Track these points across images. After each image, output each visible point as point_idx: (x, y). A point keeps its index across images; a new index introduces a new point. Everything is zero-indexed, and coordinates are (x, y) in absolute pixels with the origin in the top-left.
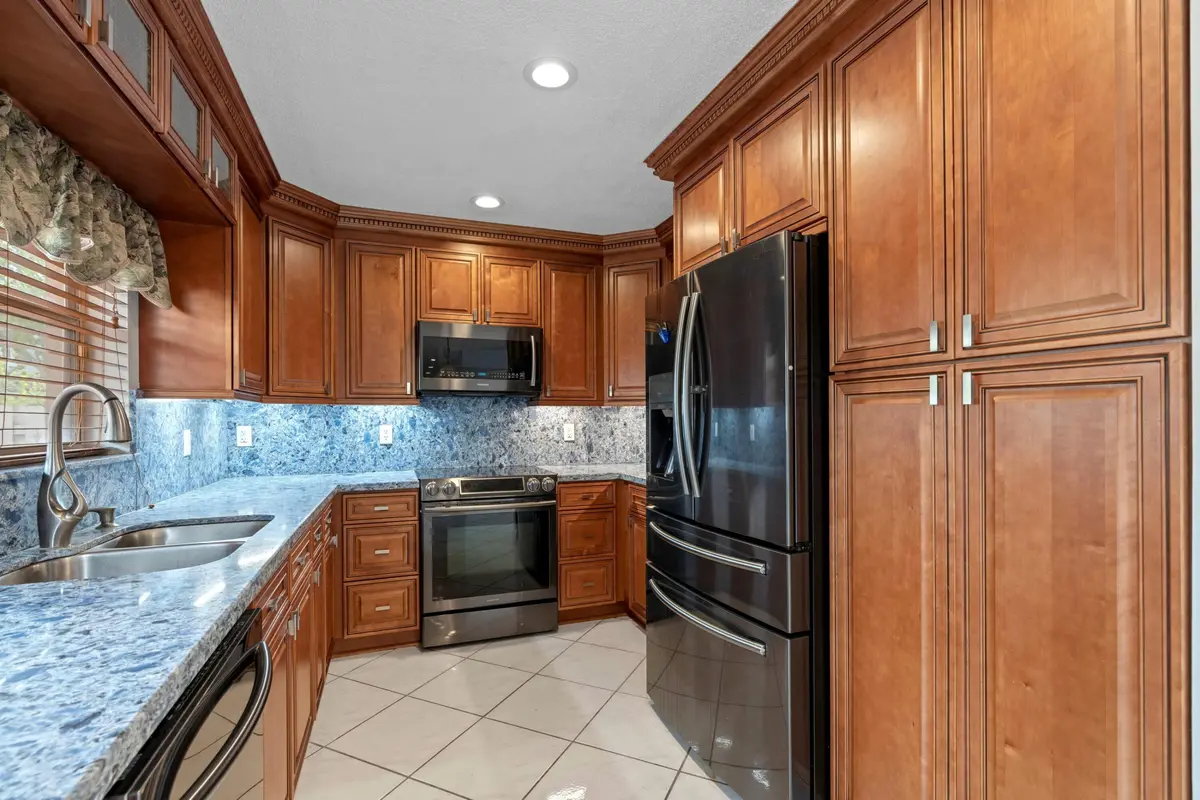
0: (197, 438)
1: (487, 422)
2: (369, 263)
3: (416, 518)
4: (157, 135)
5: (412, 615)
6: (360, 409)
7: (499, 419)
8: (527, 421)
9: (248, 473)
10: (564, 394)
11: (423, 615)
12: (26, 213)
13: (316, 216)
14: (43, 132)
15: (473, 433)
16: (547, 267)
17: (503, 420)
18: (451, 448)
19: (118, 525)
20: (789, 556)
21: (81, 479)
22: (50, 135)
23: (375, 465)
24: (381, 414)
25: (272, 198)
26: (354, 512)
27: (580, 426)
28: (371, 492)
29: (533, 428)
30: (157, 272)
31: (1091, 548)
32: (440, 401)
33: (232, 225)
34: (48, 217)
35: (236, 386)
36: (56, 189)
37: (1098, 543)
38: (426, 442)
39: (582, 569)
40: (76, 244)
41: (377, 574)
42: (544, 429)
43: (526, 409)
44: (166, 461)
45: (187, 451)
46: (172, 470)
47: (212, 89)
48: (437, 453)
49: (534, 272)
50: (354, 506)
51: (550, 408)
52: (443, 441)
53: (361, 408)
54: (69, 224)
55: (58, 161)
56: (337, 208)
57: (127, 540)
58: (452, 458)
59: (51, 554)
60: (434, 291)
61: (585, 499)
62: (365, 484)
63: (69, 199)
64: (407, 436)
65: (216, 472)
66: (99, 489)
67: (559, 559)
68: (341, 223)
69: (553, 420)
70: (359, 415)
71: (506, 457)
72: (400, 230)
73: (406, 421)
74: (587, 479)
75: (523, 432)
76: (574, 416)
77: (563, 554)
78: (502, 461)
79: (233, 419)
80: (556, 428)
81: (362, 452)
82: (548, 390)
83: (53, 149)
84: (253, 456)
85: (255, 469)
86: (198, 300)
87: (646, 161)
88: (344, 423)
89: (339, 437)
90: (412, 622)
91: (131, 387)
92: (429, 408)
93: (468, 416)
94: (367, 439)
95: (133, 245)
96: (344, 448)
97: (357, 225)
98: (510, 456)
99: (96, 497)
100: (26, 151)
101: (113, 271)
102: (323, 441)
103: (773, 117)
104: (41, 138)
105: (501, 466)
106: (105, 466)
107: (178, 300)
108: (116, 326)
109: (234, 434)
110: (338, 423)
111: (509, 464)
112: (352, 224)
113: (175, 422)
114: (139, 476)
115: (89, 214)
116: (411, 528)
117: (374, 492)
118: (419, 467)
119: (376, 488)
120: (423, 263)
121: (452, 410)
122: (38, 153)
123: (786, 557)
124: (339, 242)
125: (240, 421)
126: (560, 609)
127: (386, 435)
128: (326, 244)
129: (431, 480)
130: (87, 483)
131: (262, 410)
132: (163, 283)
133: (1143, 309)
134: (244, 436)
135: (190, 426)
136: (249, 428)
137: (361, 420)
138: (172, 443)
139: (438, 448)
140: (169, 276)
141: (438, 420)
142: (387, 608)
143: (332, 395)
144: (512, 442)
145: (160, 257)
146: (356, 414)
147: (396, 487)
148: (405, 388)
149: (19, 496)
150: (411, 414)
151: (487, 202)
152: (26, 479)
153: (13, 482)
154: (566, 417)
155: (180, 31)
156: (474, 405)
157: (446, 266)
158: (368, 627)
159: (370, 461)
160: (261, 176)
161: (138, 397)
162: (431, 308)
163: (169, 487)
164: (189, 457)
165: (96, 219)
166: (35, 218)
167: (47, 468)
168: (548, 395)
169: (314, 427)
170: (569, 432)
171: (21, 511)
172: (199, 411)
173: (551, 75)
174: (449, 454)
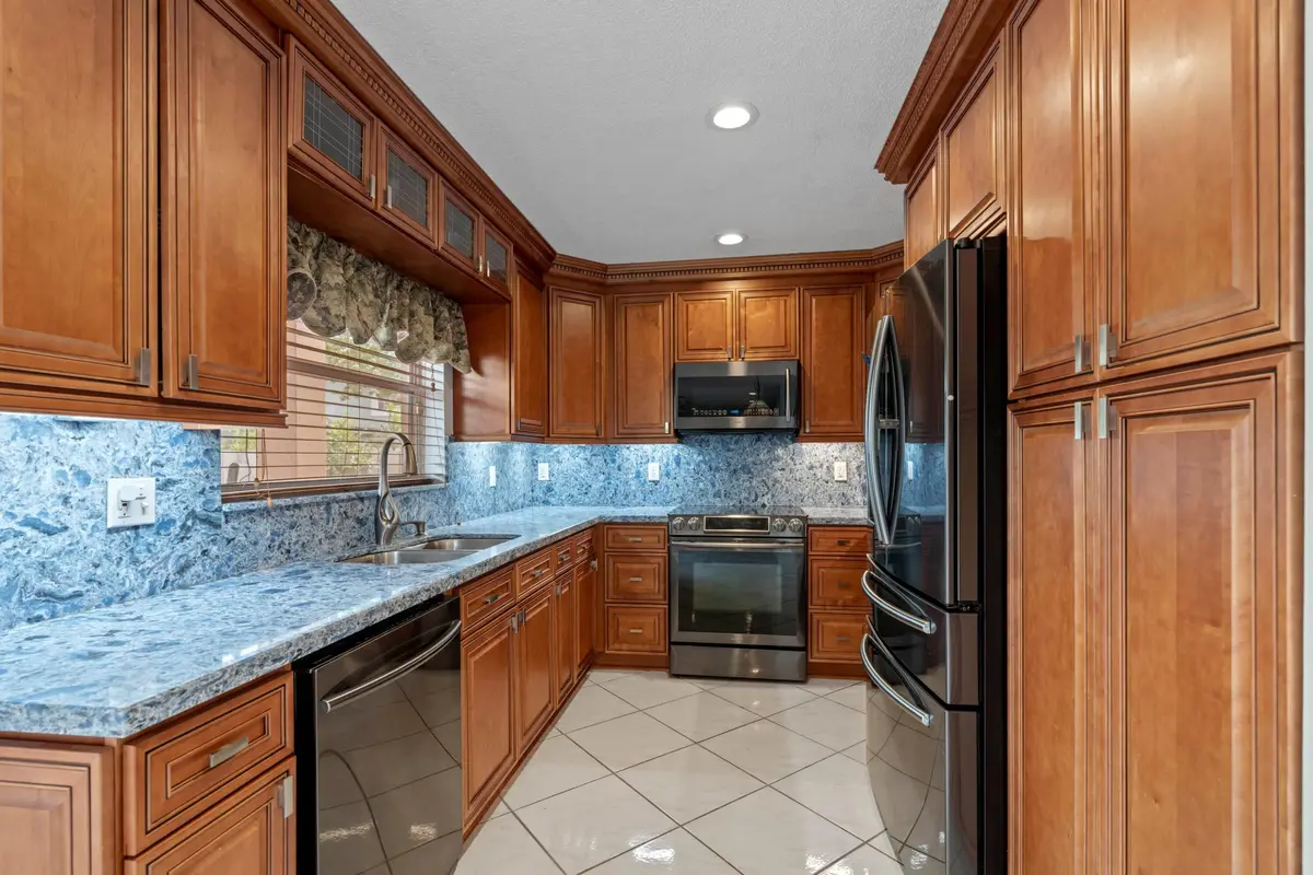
0: (502, 473)
1: (750, 459)
2: (633, 314)
3: (666, 551)
4: (436, 252)
5: (662, 642)
6: (632, 449)
7: (761, 456)
8: (792, 459)
9: (546, 503)
10: (827, 429)
11: (671, 643)
12: (364, 322)
13: (587, 277)
14: (376, 265)
15: (735, 471)
16: (807, 294)
17: (767, 457)
18: (713, 485)
19: (428, 534)
20: (947, 615)
21: (407, 500)
22: (381, 266)
23: (644, 500)
24: (649, 453)
25: (551, 270)
26: (613, 541)
27: (854, 464)
28: (626, 523)
29: (798, 466)
30: (458, 347)
31: (1208, 629)
32: (702, 440)
33: (510, 302)
34: (379, 321)
35: (513, 432)
36: (385, 302)
37: (1215, 623)
38: (689, 480)
39: (835, 620)
40: (394, 337)
41: (631, 599)
42: (811, 468)
43: (791, 446)
44: (473, 490)
45: (493, 482)
46: (479, 497)
47: (481, 203)
48: (701, 490)
49: (793, 300)
50: (614, 537)
51: (818, 445)
52: (706, 478)
53: (633, 447)
54: (390, 324)
55: (387, 281)
56: (605, 267)
57: (431, 544)
58: (715, 496)
59: (379, 549)
60: (690, 333)
61: (841, 543)
62: (622, 517)
63: (391, 307)
64: (672, 473)
65: (521, 500)
66: (420, 508)
67: (810, 607)
68: (610, 280)
69: (822, 457)
70: (632, 453)
71: (769, 496)
72: (659, 278)
73: (671, 458)
74: (843, 523)
75: (788, 470)
76: (847, 453)
77: (815, 602)
78: (765, 500)
79: (535, 457)
80: (825, 467)
81: (633, 488)
82: (807, 425)
83: (383, 275)
84: (549, 489)
85: (552, 500)
86: (489, 364)
87: (876, 167)
88: (619, 461)
89: (615, 473)
90: (661, 648)
91: (446, 434)
92: (692, 446)
93: (730, 454)
94: (638, 475)
95: (438, 329)
96: (618, 482)
97: (626, 280)
98: (773, 496)
99: (418, 513)
100: (365, 281)
101: (424, 350)
102: (602, 477)
103: (967, 101)
104: (374, 270)
105: (764, 506)
106: (424, 491)
107: (475, 365)
108: (434, 390)
109: (536, 470)
110: (614, 461)
111: (772, 504)
112: (619, 280)
113: (481, 460)
114: (451, 500)
115: (407, 314)
116: (661, 560)
117: (629, 524)
118: (684, 503)
119: (632, 521)
120: (680, 307)
121: (715, 448)
122: (373, 280)
123: (944, 616)
124: (610, 297)
125: (541, 459)
126: (811, 661)
127: (653, 471)
128: (598, 301)
129: (692, 516)
130: (410, 503)
131: (556, 450)
132: (465, 353)
133: (1258, 307)
134: (544, 471)
135: (495, 464)
136: (547, 464)
137: (632, 458)
138: (480, 476)
139: (701, 485)
140: (470, 348)
141: (701, 458)
142: (640, 631)
143: (602, 436)
144: (776, 481)
145: (462, 334)
146: (628, 452)
147: (647, 520)
148: (664, 427)
149: (365, 509)
150: (676, 452)
151: (731, 239)
152: (369, 498)
153: (362, 499)
154: (836, 454)
155: (449, 171)
156: (736, 443)
157: (702, 306)
158: (625, 646)
159: (640, 496)
160: (537, 255)
161: (450, 441)
162: (688, 350)
163: (477, 510)
164: (495, 488)
165: (412, 314)
166: (370, 324)
167: (381, 491)
168: (808, 431)
169: (595, 464)
170: (840, 470)
171: (367, 519)
172: (504, 452)
173: (732, 117)
174: (711, 491)
